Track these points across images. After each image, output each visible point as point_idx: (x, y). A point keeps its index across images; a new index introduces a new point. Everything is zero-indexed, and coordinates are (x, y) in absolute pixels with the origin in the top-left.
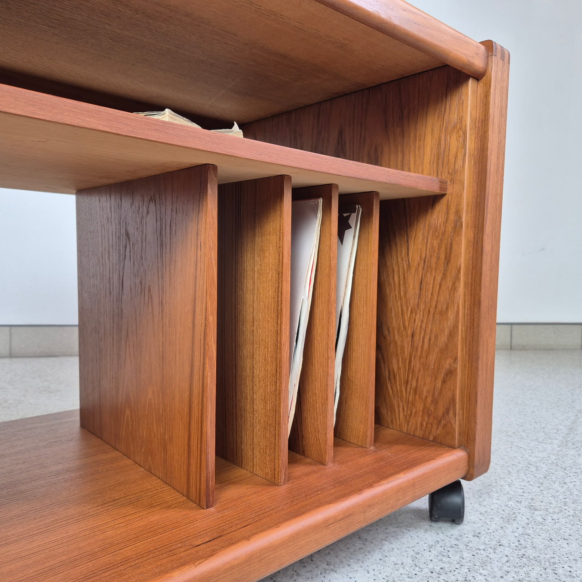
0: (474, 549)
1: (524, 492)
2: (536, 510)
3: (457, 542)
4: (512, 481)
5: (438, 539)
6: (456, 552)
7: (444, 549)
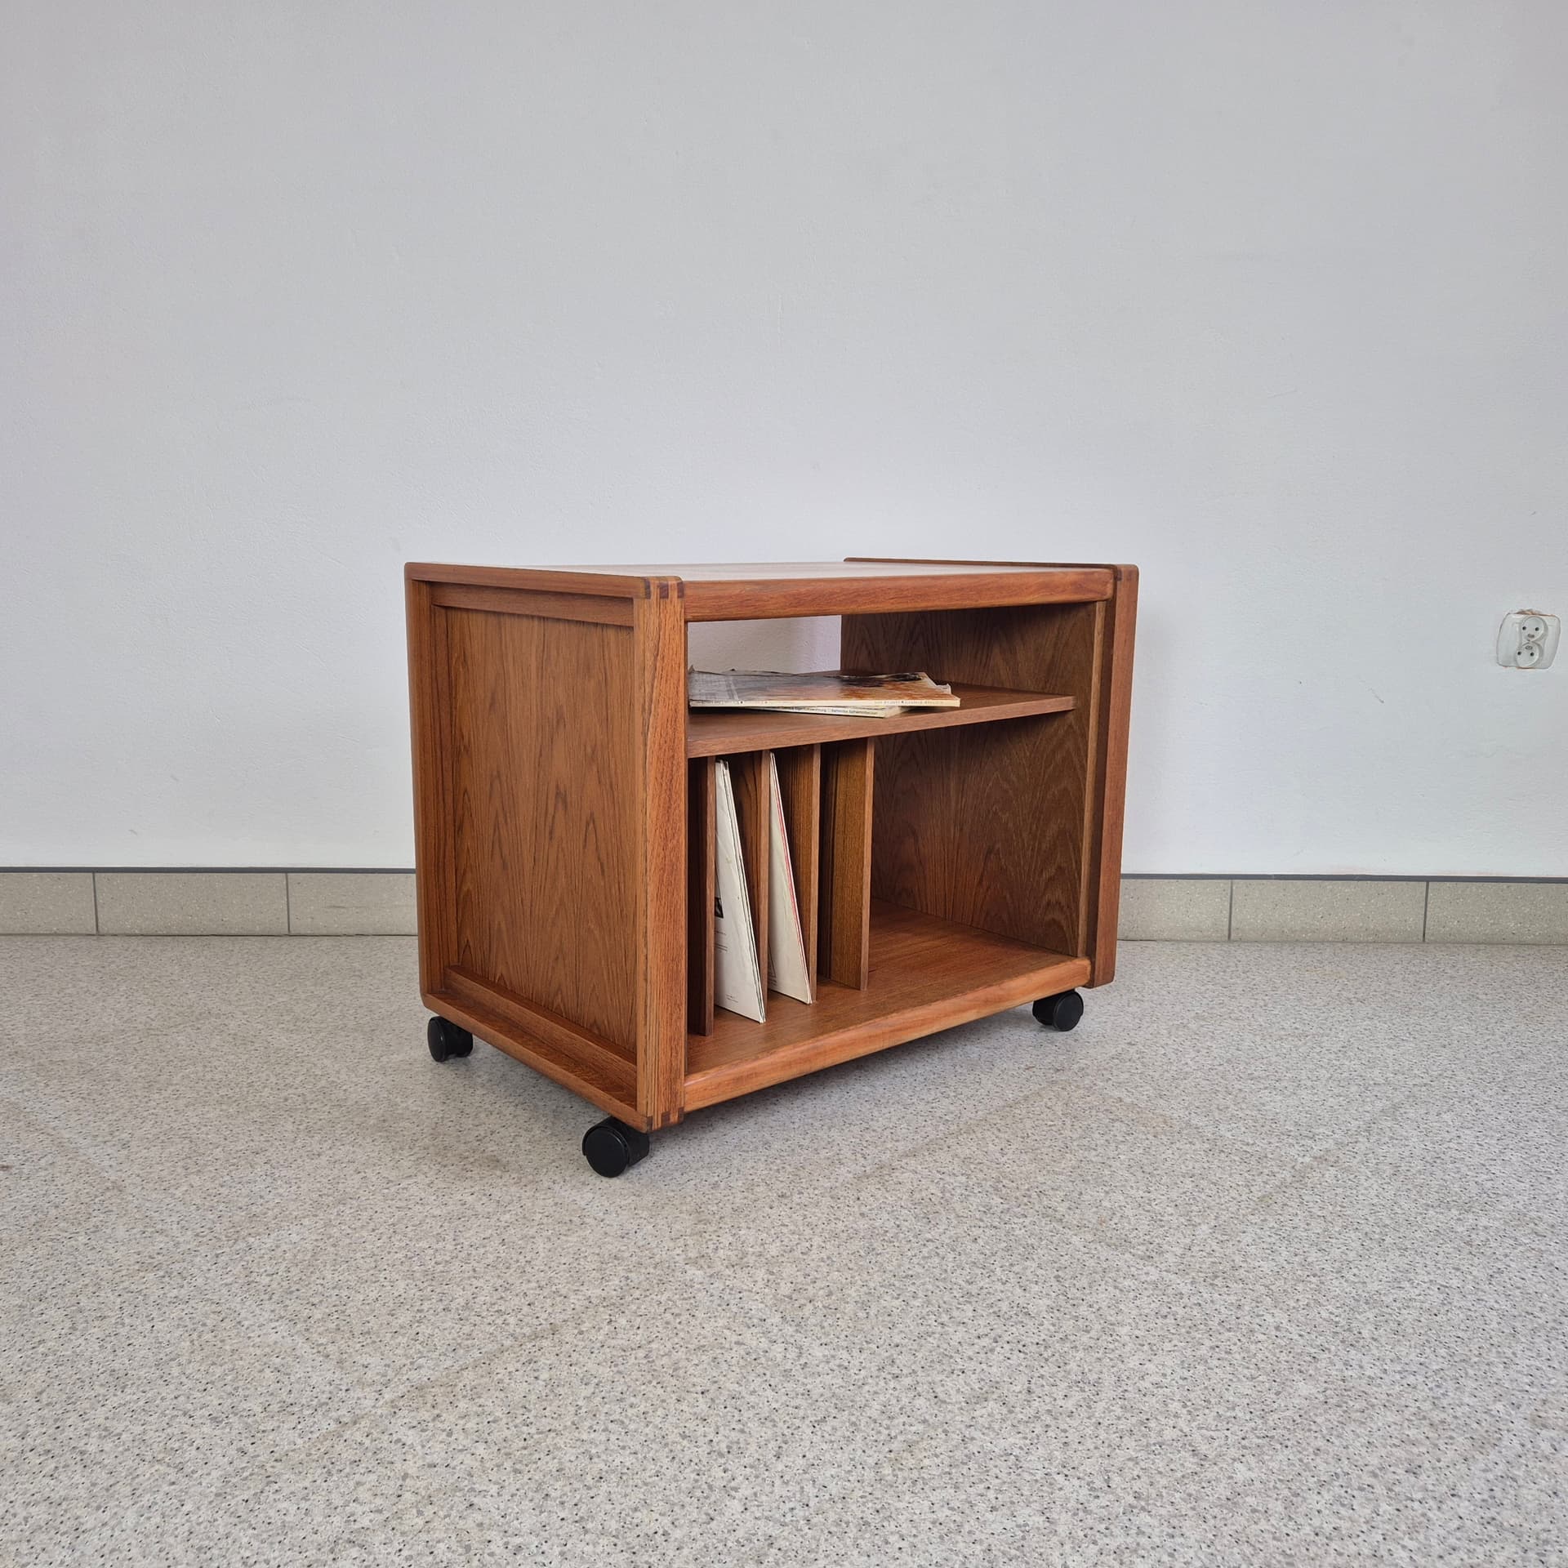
0: (1402, 1497)
1: (1531, 1384)
2: (1545, 1426)
3: (1371, 1481)
4: (1514, 1354)
5: (1339, 1471)
6: (1368, 1500)
7: (1346, 1492)
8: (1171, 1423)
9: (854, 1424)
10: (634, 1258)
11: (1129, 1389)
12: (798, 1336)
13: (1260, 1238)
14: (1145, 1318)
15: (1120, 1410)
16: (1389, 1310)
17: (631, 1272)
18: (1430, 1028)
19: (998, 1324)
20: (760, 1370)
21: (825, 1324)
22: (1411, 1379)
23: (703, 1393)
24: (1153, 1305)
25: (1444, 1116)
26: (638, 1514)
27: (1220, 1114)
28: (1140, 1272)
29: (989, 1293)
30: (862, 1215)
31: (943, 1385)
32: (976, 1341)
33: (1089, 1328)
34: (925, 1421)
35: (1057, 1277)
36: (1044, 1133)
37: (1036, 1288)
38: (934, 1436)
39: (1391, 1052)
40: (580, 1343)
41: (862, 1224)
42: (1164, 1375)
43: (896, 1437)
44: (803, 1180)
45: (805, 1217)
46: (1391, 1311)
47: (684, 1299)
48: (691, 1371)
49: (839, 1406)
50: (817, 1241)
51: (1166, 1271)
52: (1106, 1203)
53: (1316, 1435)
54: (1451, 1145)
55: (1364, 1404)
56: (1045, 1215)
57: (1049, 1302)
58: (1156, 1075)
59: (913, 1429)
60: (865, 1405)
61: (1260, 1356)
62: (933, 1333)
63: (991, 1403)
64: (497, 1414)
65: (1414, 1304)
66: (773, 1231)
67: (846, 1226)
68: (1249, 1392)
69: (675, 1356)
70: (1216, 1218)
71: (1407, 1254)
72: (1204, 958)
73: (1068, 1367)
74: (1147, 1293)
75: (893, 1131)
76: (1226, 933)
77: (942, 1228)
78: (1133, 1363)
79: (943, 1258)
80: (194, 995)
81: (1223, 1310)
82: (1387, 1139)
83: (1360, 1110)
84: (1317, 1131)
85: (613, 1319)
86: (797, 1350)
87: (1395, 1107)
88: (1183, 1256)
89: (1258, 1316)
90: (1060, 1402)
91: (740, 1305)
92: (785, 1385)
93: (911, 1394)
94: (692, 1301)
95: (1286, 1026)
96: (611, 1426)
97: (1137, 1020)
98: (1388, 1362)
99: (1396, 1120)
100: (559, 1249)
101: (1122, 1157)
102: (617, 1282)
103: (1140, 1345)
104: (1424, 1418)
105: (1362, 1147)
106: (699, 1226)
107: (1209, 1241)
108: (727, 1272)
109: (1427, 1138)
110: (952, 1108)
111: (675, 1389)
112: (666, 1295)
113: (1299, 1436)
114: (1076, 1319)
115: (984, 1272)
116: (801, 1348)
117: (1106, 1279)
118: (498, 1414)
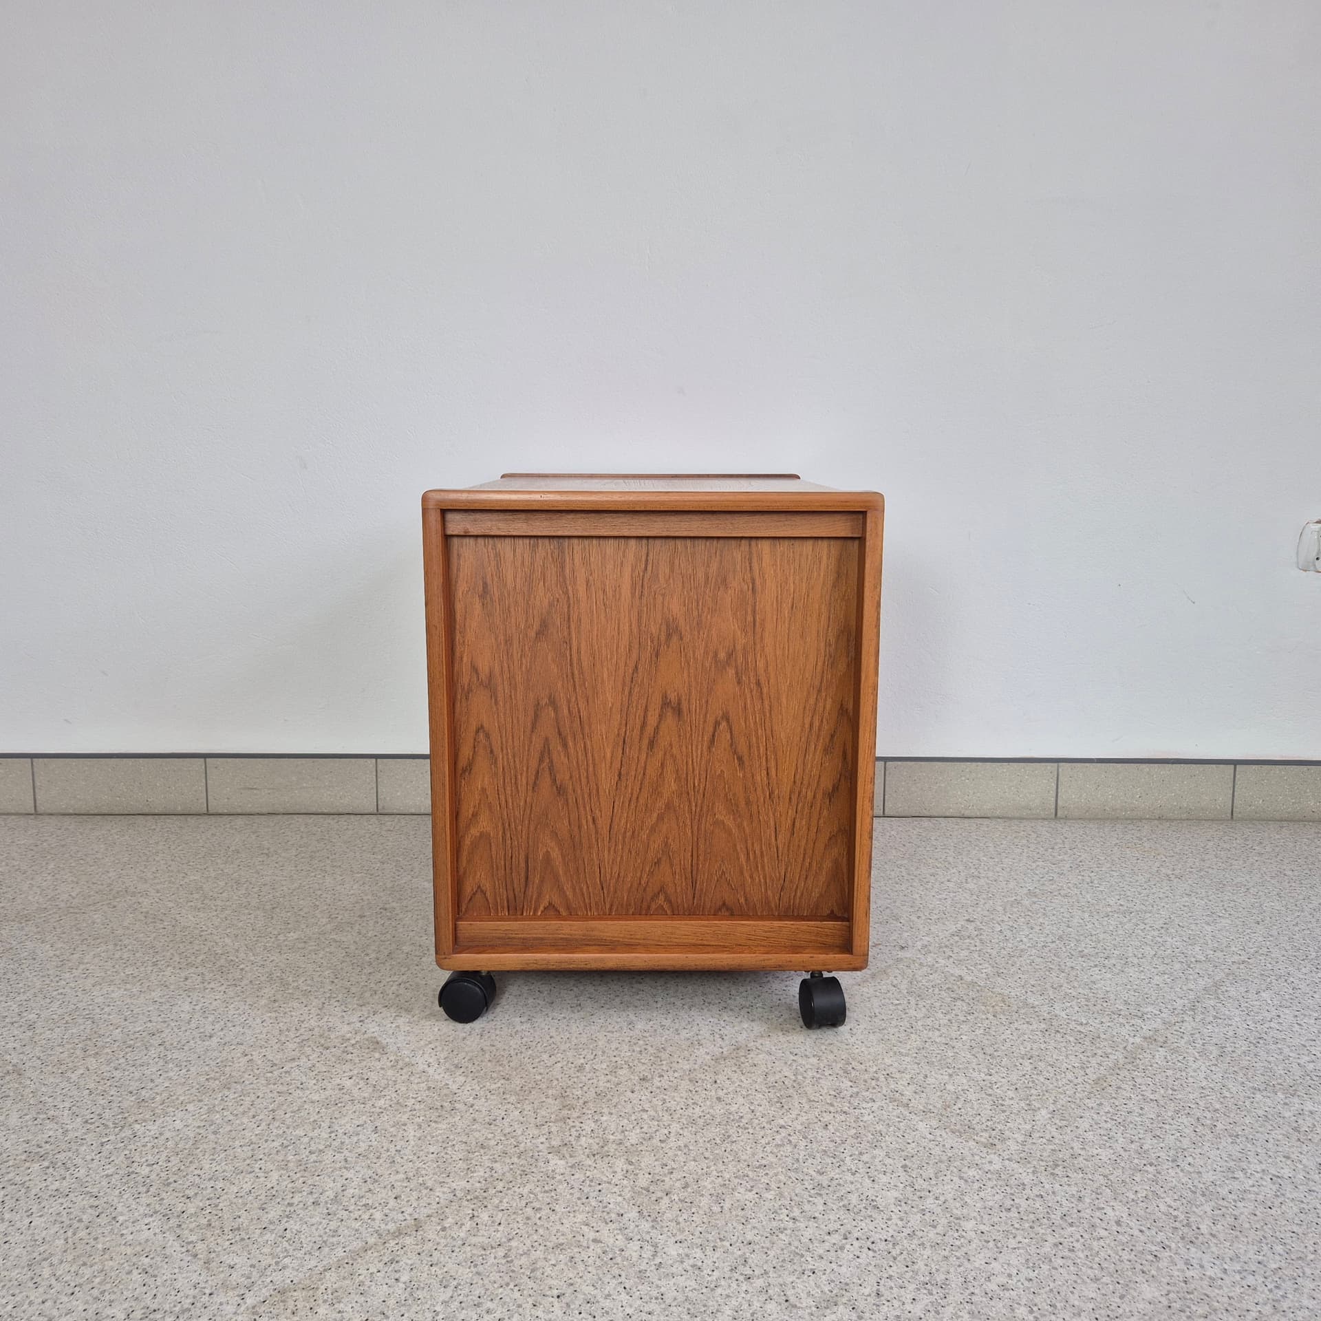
10: (500, 1147)
11: (976, 1291)
12: (654, 1233)
14: (990, 1212)
16: (1225, 1203)
17: (496, 1162)
19: (847, 1218)
20: (616, 1271)
21: (681, 1219)
22: (1251, 1280)
23: (558, 1297)
24: (997, 1197)
28: (983, 1161)
29: (840, 1185)
30: (719, 1099)
31: (794, 1287)
32: (827, 1237)
33: (935, 1223)
35: (904, 1166)
37: (884, 1179)
40: (442, 1241)
41: (719, 1109)
42: (1008, 1275)
44: (664, 1062)
45: (664, 1101)
46: (1227, 1204)
47: (546, 1192)
48: (548, 1271)
49: (692, 1311)
50: (675, 1127)
51: (1008, 1159)
52: (949, 1087)
55: (1206, 1308)
56: (892, 1100)
57: (896, 1194)
60: (718, 1311)
61: (1102, 1254)
62: (785, 1229)
63: (841, 1308)
65: (1249, 1196)
66: (633, 1118)
67: (703, 1111)
69: (535, 1255)
70: (1055, 1102)
71: (1239, 1141)
72: (1034, 835)
73: (916, 1267)
74: (990, 1184)
77: (794, 1113)
78: (978, 1262)
79: (795, 1146)
81: (1064, 1202)
85: (476, 1214)
86: (653, 1249)
88: (1024, 1143)
89: (1099, 1209)
90: (908, 1307)
91: (600, 1199)
92: (640, 1287)
93: (763, 1297)
94: (553, 1194)
98: (1228, 1260)
100: (429, 1138)
101: (964, 1038)
102: (482, 1173)
103: (985, 1241)
106: (563, 1112)
107: (1048, 1126)
108: (589, 1162)
111: (531, 1292)
112: (529, 1187)
114: (923, 1212)
115: (834, 1161)
116: (655, 1246)
117: (952, 1168)
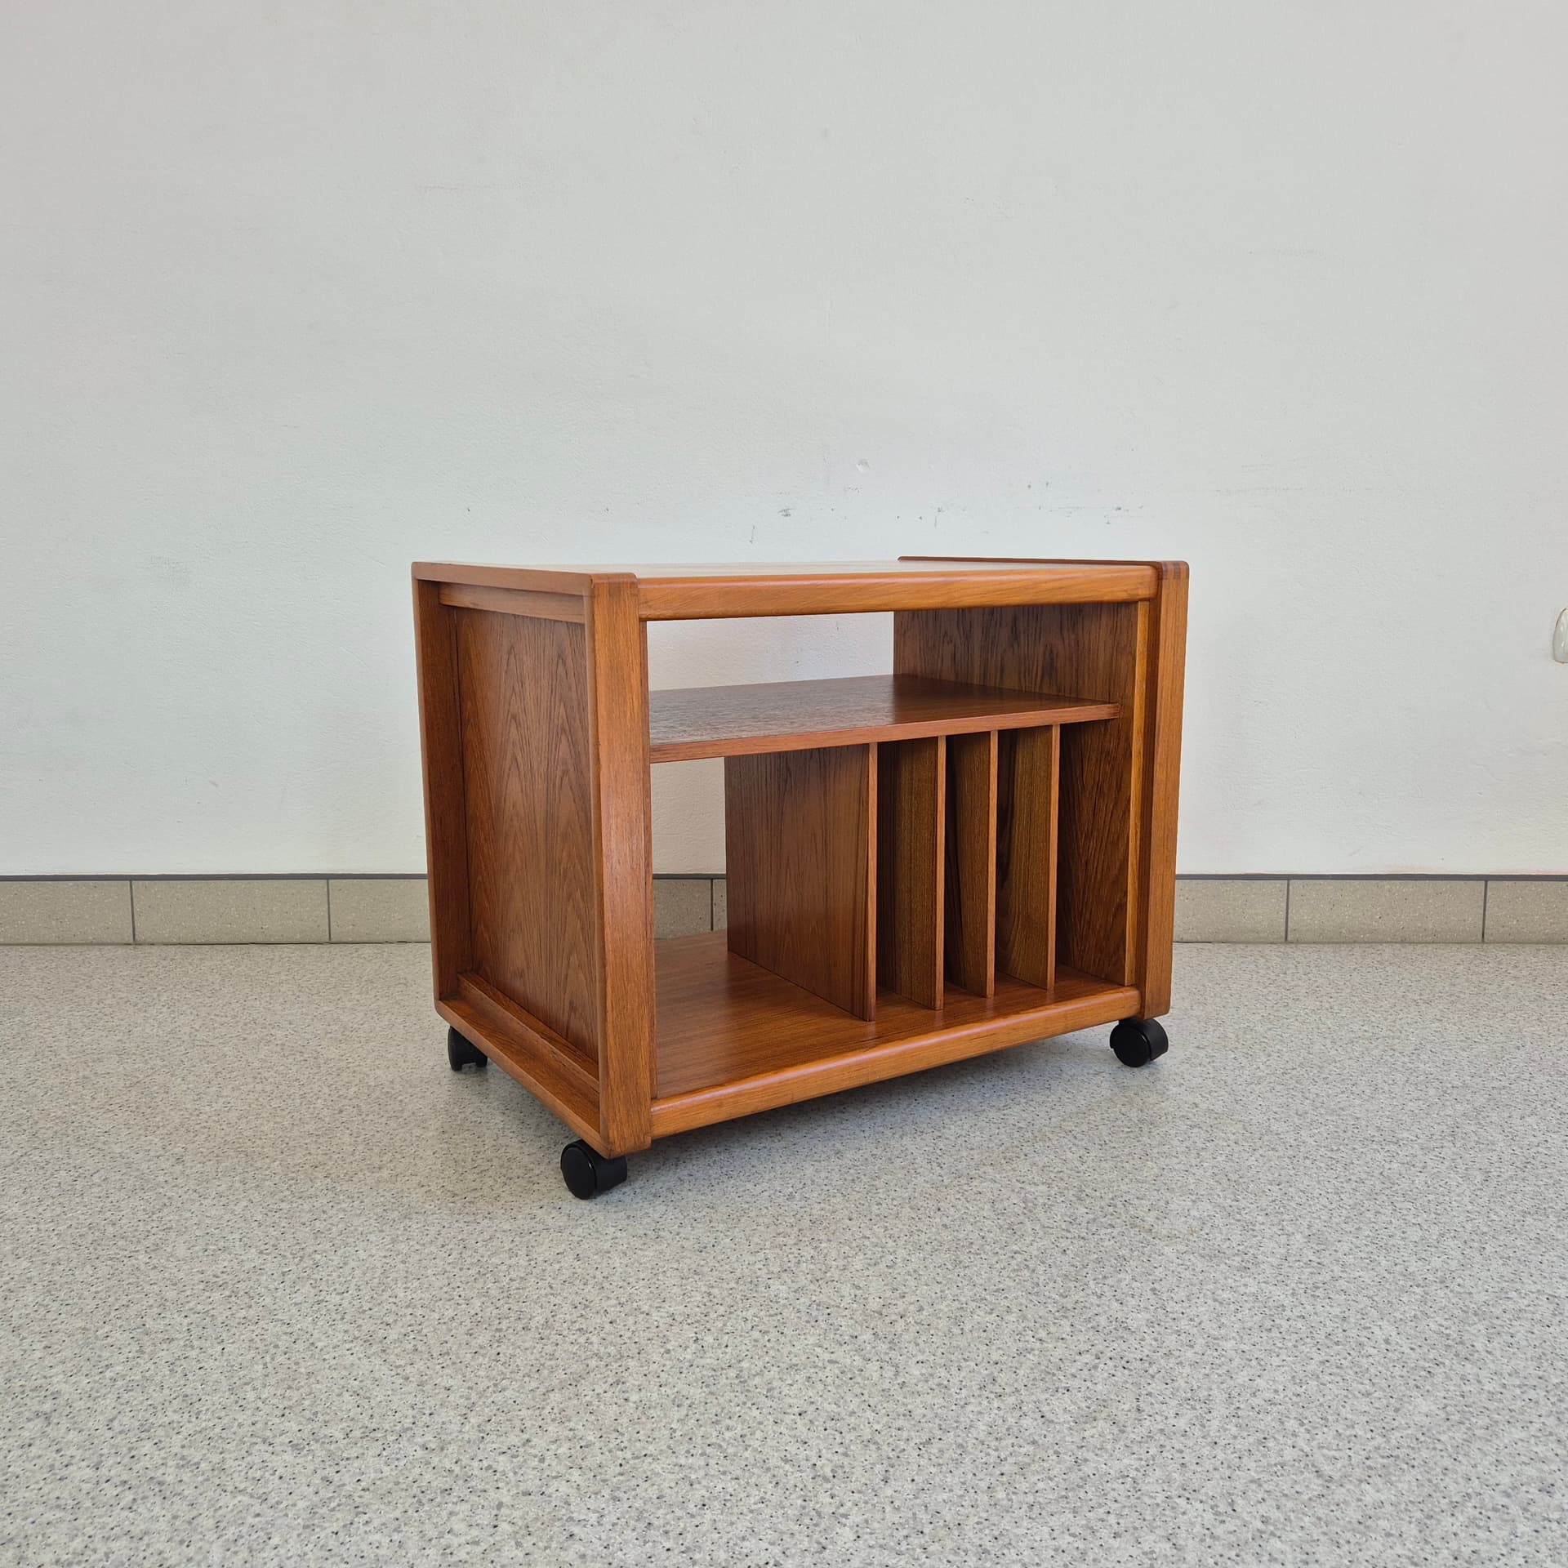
0: (1539, 1518)
3: (1505, 1501)
5: (1470, 1491)
6: (1506, 1521)
7: (1481, 1513)
8: (1290, 1442)
9: (960, 1446)
10: (715, 1273)
11: (1242, 1406)
12: (892, 1354)
13: (1357, 1247)
14: (1249, 1332)
15: (1235, 1428)
16: (1499, 1322)
17: (712, 1287)
18: (1501, 1030)
19: (1098, 1340)
20: (857, 1390)
21: (919, 1341)
22: (1532, 1394)
23: (800, 1414)
24: (1255, 1318)
25: (1527, 1119)
26: (746, 1544)
27: (1299, 1119)
28: (1238, 1284)
29: (1085, 1307)
30: (945, 1226)
31: (1048, 1404)
32: (1078, 1357)
33: (1192, 1343)
34: (1034, 1442)
35: (1153, 1290)
36: (1121, 1140)
37: (1133, 1302)
38: (1046, 1458)
39: (1465, 1054)
40: (668, 1363)
41: (946, 1235)
42: (1276, 1391)
43: (1006, 1459)
44: (881, 1191)
45: (886, 1229)
46: (1503, 1323)
47: (771, 1316)
48: (786, 1391)
49: (943, 1427)
50: (902, 1253)
51: (1264, 1282)
52: (1194, 1213)
53: (1442, 1453)
54: (1540, 1149)
55: (1487, 1420)
56: (1133, 1226)
57: (1147, 1316)
58: (1229, 1080)
59: (1023, 1450)
60: (971, 1426)
61: (1373, 1370)
62: (1032, 1350)
63: (1101, 1423)
64: (589, 1438)
65: (1525, 1315)
66: (854, 1244)
67: (929, 1238)
68: (1367, 1409)
69: (768, 1376)
70: (1309, 1227)
71: (1510, 1263)
72: (1262, 961)
73: (1176, 1384)
74: (1248, 1306)
75: (966, 1139)
76: (1283, 934)
77: (1029, 1239)
78: (1242, 1378)
79: (1033, 1271)
80: (238, 1005)
81: (1328, 1322)
82: (1473, 1144)
83: (1442, 1113)
84: (1400, 1136)
85: (700, 1337)
86: (893, 1369)
87: (1479, 1111)
88: (1279, 1267)
89: (1365, 1328)
90: (1172, 1421)
91: (830, 1322)
92: (885, 1405)
93: (1017, 1414)
94: (779, 1317)
95: (1355, 1029)
96: (709, 1450)
97: (1202, 1024)
98: (1507, 1376)
99: (1480, 1124)
100: (636, 1264)
101: (1205, 1165)
102: (699, 1298)
103: (1247, 1359)
104: (1551, 1434)
105: (1448, 1152)
106: (777, 1239)
107: (1305, 1250)
108: (812, 1287)
109: (1513, 1143)
110: (1024, 1115)
111: (771, 1410)
112: (752, 1311)
113: (1425, 1456)
114: (1179, 1334)
115: (1077, 1285)
116: (897, 1366)
117: (1204, 1291)
118: (591, 1438)
